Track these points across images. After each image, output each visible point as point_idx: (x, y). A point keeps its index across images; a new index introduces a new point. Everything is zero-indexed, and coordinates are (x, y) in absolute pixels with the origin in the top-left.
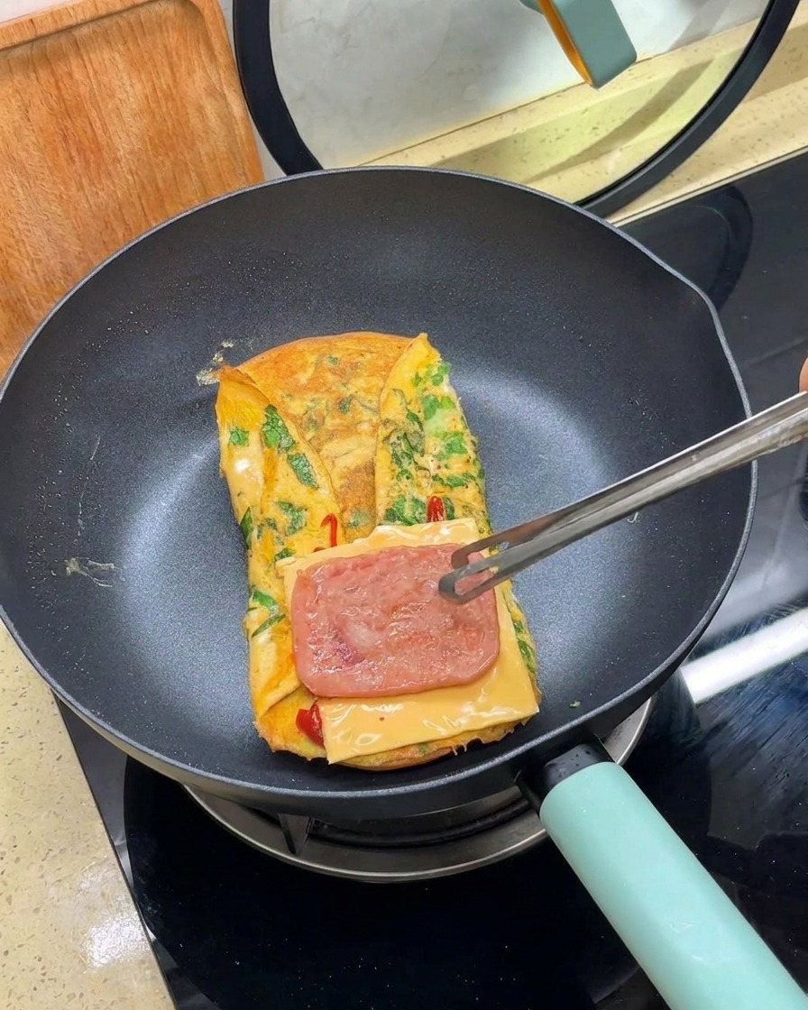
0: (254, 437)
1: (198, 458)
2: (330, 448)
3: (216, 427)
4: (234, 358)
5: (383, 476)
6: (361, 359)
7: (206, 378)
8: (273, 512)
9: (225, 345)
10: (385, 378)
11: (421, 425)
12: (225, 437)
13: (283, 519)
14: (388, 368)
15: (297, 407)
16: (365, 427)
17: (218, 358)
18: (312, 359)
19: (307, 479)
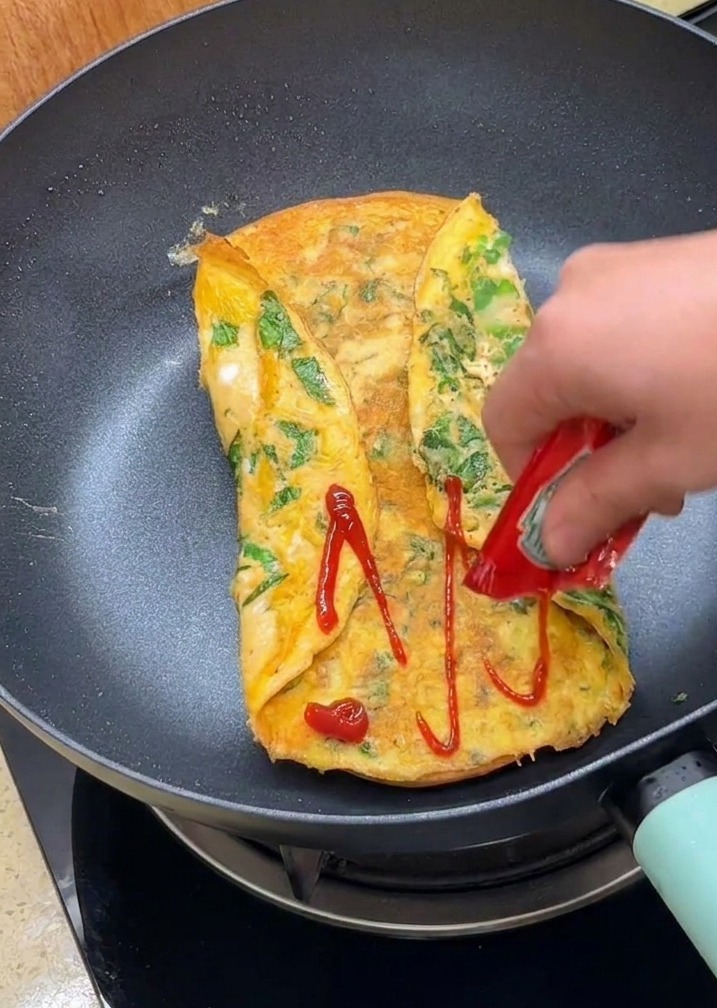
0: (246, 336)
1: (172, 363)
2: (350, 349)
3: (193, 322)
4: (221, 227)
5: (421, 389)
6: (391, 229)
7: (181, 256)
8: (272, 436)
9: (206, 210)
10: (423, 254)
11: (470, 317)
12: (206, 336)
13: (287, 446)
14: (427, 241)
15: (302, 294)
16: (395, 323)
17: (197, 228)
18: (325, 228)
19: (318, 392)
